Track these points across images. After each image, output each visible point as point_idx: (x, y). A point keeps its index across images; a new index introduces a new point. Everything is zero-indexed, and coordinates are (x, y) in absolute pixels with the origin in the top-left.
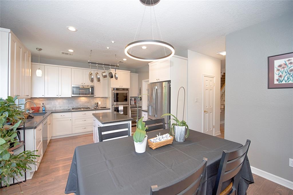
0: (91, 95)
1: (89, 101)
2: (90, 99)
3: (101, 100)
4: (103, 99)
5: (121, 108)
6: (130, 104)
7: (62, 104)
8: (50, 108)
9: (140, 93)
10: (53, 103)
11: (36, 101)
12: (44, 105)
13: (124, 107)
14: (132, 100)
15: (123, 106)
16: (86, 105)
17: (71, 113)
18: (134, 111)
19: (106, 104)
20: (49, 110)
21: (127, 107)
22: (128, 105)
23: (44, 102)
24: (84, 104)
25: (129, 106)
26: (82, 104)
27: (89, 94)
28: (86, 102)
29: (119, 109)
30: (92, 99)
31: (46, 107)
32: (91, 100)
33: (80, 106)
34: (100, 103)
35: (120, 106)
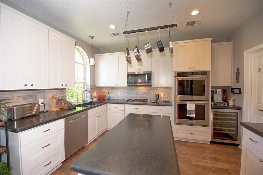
0: (147, 84)
1: (148, 92)
2: (149, 89)
3: (163, 90)
4: (166, 89)
5: (191, 106)
6: (210, 101)
7: (123, 94)
8: (113, 97)
9: (238, 79)
10: (115, 93)
11: (104, 90)
12: (109, 94)
13: (196, 106)
14: (216, 93)
15: (194, 102)
16: (145, 96)
17: (123, 105)
18: (222, 115)
19: (171, 96)
20: (113, 99)
21: (204, 105)
22: (206, 102)
23: (109, 91)
24: (143, 95)
25: (209, 103)
26: (140, 95)
27: (145, 83)
28: (145, 93)
29: (188, 108)
30: (152, 89)
31: (111, 96)
32: (151, 91)
33: (139, 98)
34: (162, 94)
35: (188, 102)
